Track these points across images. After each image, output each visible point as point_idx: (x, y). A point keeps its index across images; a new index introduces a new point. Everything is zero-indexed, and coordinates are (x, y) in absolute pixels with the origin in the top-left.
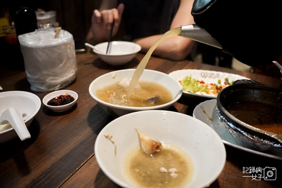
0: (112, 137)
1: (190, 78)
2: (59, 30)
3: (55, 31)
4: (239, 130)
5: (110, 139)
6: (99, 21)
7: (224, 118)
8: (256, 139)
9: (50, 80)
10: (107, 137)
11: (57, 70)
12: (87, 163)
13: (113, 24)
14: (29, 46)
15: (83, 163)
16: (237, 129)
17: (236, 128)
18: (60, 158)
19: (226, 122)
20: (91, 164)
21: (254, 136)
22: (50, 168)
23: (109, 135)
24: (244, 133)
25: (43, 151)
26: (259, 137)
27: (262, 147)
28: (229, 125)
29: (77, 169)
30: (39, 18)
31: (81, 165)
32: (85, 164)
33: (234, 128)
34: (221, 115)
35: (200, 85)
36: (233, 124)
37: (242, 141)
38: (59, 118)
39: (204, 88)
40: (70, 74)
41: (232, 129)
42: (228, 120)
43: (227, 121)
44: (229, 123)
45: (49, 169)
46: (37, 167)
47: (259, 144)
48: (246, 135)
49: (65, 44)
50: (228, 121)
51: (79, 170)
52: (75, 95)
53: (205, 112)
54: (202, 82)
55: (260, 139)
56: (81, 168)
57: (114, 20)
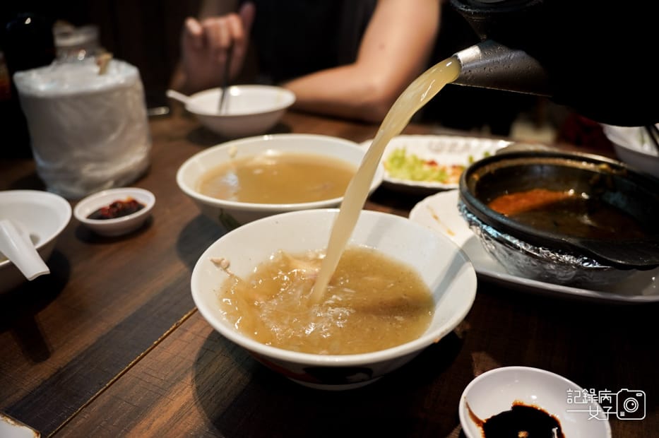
0: (228, 266)
1: (404, 151)
2: (107, 62)
3: (99, 63)
4: (508, 238)
5: (225, 269)
6: (198, 44)
7: (474, 218)
8: (543, 253)
9: (90, 171)
10: (218, 264)
11: (105, 147)
12: (177, 330)
13: (230, 50)
14: (40, 95)
15: (168, 332)
16: (503, 236)
17: (500, 234)
18: (117, 323)
19: (478, 225)
20: (187, 331)
21: (541, 248)
22: (94, 345)
23: (223, 259)
24: (518, 245)
25: (78, 314)
26: (549, 250)
27: (560, 274)
28: (485, 232)
29: (155, 343)
30: (61, 42)
31: (165, 334)
32: (173, 333)
33: (496, 236)
34: (469, 212)
35: (426, 168)
36: (494, 228)
37: (517, 267)
38: (113, 247)
39: (436, 174)
40: (135, 158)
41: (493, 237)
42: (484, 221)
43: (480, 222)
44: (485, 226)
45: (91, 346)
46: (67, 344)
47: (552, 267)
48: (523, 247)
49: (121, 89)
50: (484, 223)
51: (160, 345)
52: (147, 199)
53: (436, 218)
54: (432, 163)
55: (552, 253)
56: (164, 341)
57: (233, 42)
